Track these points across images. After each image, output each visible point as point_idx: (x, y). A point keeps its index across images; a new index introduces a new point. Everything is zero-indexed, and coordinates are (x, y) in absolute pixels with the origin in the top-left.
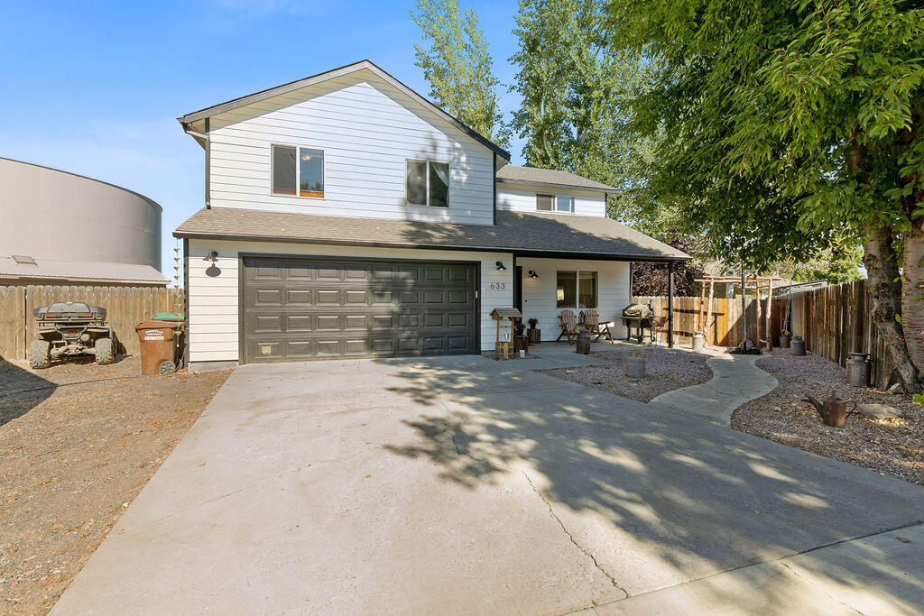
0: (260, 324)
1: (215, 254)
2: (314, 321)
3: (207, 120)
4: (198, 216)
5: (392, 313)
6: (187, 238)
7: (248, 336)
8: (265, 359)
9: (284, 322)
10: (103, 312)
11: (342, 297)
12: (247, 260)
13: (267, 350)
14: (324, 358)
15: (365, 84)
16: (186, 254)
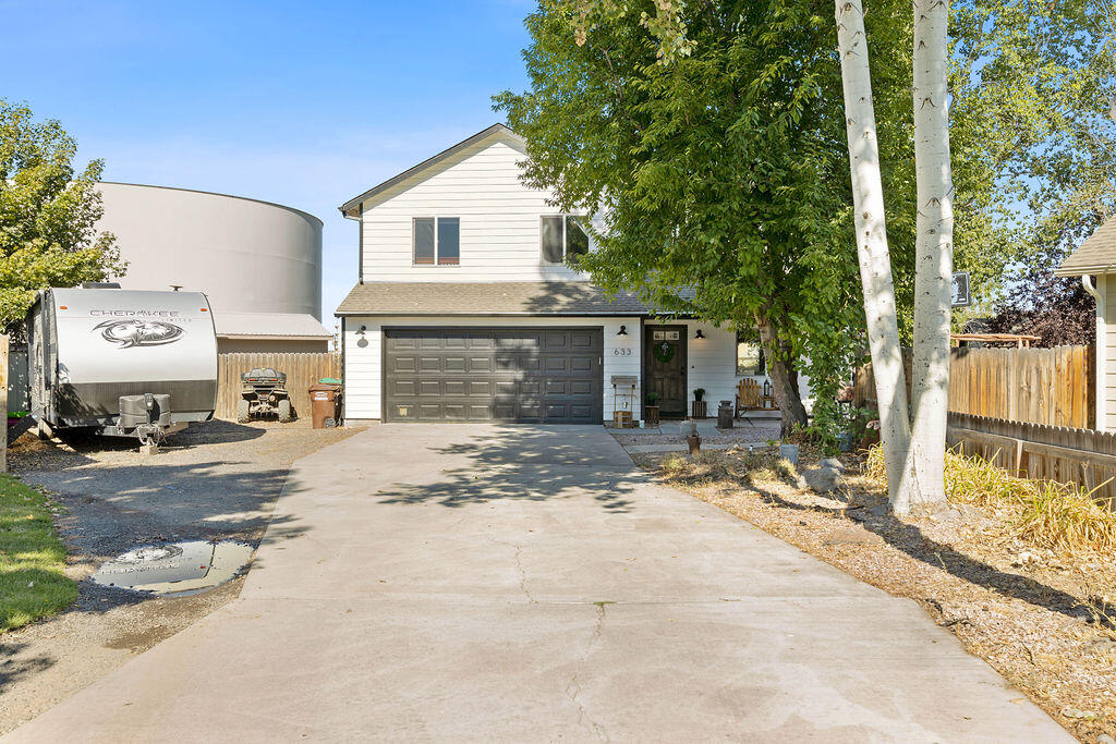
0: (400, 389)
1: (364, 328)
2: (442, 386)
3: (361, 205)
4: (353, 294)
5: (515, 381)
6: (344, 317)
7: (389, 399)
8: (401, 419)
9: (417, 387)
10: (284, 377)
11: (467, 364)
12: (388, 332)
13: (403, 412)
14: (451, 421)
15: (499, 144)
16: (344, 330)
